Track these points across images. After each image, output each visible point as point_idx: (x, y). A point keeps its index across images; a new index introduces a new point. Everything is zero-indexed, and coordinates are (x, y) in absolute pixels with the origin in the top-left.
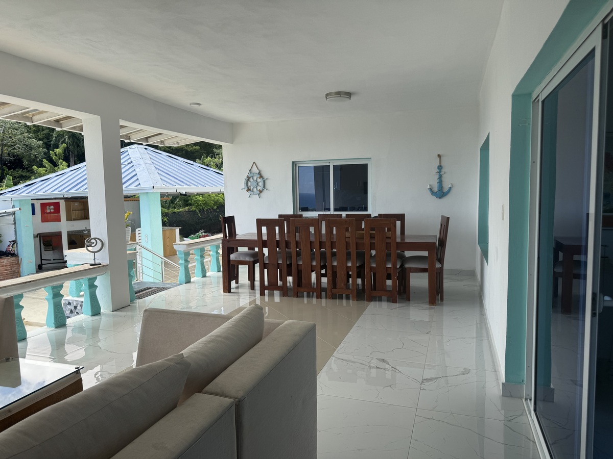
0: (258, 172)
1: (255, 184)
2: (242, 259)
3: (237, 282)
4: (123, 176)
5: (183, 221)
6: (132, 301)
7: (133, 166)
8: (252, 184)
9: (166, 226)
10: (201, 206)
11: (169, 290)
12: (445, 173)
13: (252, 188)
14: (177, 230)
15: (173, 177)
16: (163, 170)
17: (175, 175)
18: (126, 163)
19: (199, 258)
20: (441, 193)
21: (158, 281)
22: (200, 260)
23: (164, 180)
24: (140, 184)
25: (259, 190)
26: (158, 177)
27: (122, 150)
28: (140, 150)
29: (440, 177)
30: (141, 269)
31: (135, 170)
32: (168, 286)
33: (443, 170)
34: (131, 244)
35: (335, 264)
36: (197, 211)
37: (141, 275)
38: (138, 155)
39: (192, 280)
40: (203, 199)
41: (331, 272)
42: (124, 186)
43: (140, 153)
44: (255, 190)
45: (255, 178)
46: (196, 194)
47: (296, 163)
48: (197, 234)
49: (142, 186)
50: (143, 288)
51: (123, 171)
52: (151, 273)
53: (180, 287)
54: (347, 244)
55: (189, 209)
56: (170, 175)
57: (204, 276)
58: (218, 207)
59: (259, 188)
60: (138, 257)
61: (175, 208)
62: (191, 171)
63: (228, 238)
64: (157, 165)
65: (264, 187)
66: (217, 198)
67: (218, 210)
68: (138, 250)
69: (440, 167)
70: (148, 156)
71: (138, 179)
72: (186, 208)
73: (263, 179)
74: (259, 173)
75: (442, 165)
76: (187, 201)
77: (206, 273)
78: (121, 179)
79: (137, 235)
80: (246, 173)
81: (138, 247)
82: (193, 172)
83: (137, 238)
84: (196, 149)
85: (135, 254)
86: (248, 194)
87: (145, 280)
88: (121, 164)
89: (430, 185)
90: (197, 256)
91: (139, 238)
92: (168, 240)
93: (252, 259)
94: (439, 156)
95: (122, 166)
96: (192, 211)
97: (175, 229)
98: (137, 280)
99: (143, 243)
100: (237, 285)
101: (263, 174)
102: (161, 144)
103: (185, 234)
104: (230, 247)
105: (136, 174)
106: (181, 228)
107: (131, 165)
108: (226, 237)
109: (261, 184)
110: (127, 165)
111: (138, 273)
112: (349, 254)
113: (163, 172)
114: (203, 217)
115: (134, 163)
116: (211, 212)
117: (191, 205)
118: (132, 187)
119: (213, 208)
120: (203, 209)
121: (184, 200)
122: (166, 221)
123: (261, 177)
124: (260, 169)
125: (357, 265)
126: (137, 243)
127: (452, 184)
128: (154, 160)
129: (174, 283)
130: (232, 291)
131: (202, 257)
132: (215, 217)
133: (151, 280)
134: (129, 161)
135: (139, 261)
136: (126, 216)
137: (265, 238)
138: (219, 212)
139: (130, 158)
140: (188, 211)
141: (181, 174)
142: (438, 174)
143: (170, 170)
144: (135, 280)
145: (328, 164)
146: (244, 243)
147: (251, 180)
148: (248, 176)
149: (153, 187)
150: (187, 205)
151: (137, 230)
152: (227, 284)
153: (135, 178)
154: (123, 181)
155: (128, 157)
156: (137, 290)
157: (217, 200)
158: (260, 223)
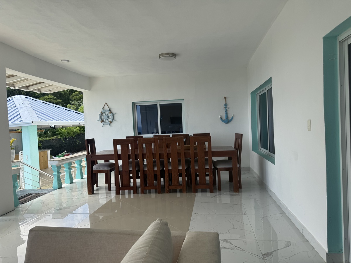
0: (108, 109)
1: (107, 117)
2: (101, 169)
3: (97, 186)
4: (9, 116)
5: (53, 145)
6: (16, 206)
7: (17, 108)
8: (104, 117)
9: (41, 149)
10: (64, 135)
11: (46, 195)
12: (229, 108)
13: (104, 120)
14: (49, 152)
15: (46, 115)
16: (39, 111)
17: (48, 114)
18: (12, 107)
19: (68, 170)
20: (227, 120)
21: (36, 188)
22: (68, 171)
23: (40, 118)
24: (22, 120)
25: (110, 121)
26: (36, 116)
27: (8, 99)
28: (22, 98)
29: (226, 111)
30: (23, 179)
31: (18, 111)
32: (45, 192)
33: (228, 107)
34: (15, 162)
35: (170, 168)
36: (62, 139)
37: (23, 183)
38: (21, 101)
39: (63, 186)
40: (66, 131)
41: (168, 174)
42: (10, 122)
43: (22, 100)
44: (107, 121)
45: (107, 113)
46: (61, 127)
47: (135, 103)
48: (62, 153)
49: (24, 121)
50: (25, 194)
51: (9, 112)
52: (30, 182)
53: (54, 192)
54: (179, 154)
55: (56, 138)
56: (44, 114)
57: (72, 182)
58: (76, 136)
59: (109, 120)
60: (21, 171)
61: (46, 137)
62: (59, 112)
63: (90, 154)
64: (35, 108)
65: (113, 119)
66: (75, 130)
67: (76, 138)
68: (20, 167)
69: (226, 105)
70: (28, 102)
71: (21, 117)
72: (55, 137)
73: (112, 114)
74: (110, 110)
75: (227, 103)
76: (55, 132)
77: (73, 180)
78: (8, 118)
79: (20, 156)
80: (100, 110)
81: (21, 164)
82: (60, 112)
83: (20, 158)
84: (59, 102)
85: (18, 170)
86: (102, 124)
87: (26, 188)
88: (7, 108)
89: (221, 116)
90: (66, 168)
91: (22, 158)
92: (42, 158)
93: (109, 169)
94: (225, 98)
95: (8, 109)
96: (59, 139)
97: (47, 151)
98: (20, 189)
99: (25, 161)
100: (97, 188)
101: (113, 110)
102: (38, 91)
103: (53, 154)
104: (92, 160)
105: (19, 114)
106: (51, 150)
107: (16, 108)
108: (89, 153)
109: (111, 117)
110: (13, 108)
111: (21, 183)
112: (180, 161)
113: (39, 112)
114: (66, 143)
115: (18, 106)
116: (71, 139)
117: (57, 135)
118: (17, 122)
119: (72, 137)
120: (66, 137)
121: (53, 132)
122: (40, 146)
123: (111, 112)
124: (110, 107)
125: (186, 168)
126: (20, 161)
127: (233, 115)
128: (32, 104)
129: (50, 189)
130: (95, 192)
131: (70, 169)
132: (74, 142)
133: (30, 188)
134: (14, 105)
135: (21, 174)
136: (11, 142)
137: (119, 153)
138: (77, 139)
139: (15, 103)
140: (56, 139)
141: (52, 114)
142: (225, 109)
143: (44, 111)
144: (19, 189)
145: (156, 104)
146: (101, 157)
147: (104, 114)
148: (101, 112)
149: (32, 122)
150: (55, 135)
151: (20, 152)
152: (91, 188)
153: (19, 116)
154: (9, 119)
155: (13, 103)
156: (20, 196)
157: (76, 131)
158: (116, 142)
